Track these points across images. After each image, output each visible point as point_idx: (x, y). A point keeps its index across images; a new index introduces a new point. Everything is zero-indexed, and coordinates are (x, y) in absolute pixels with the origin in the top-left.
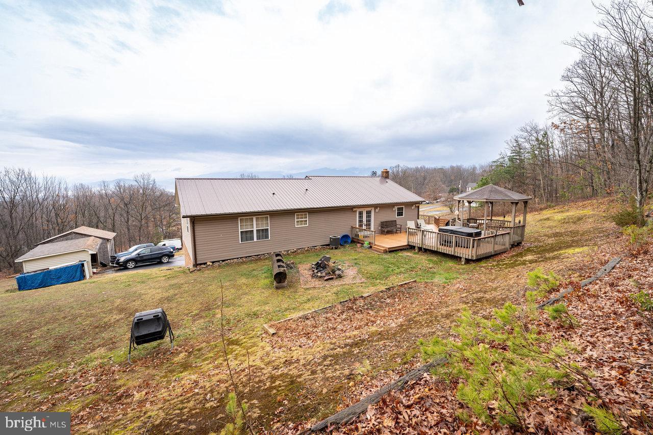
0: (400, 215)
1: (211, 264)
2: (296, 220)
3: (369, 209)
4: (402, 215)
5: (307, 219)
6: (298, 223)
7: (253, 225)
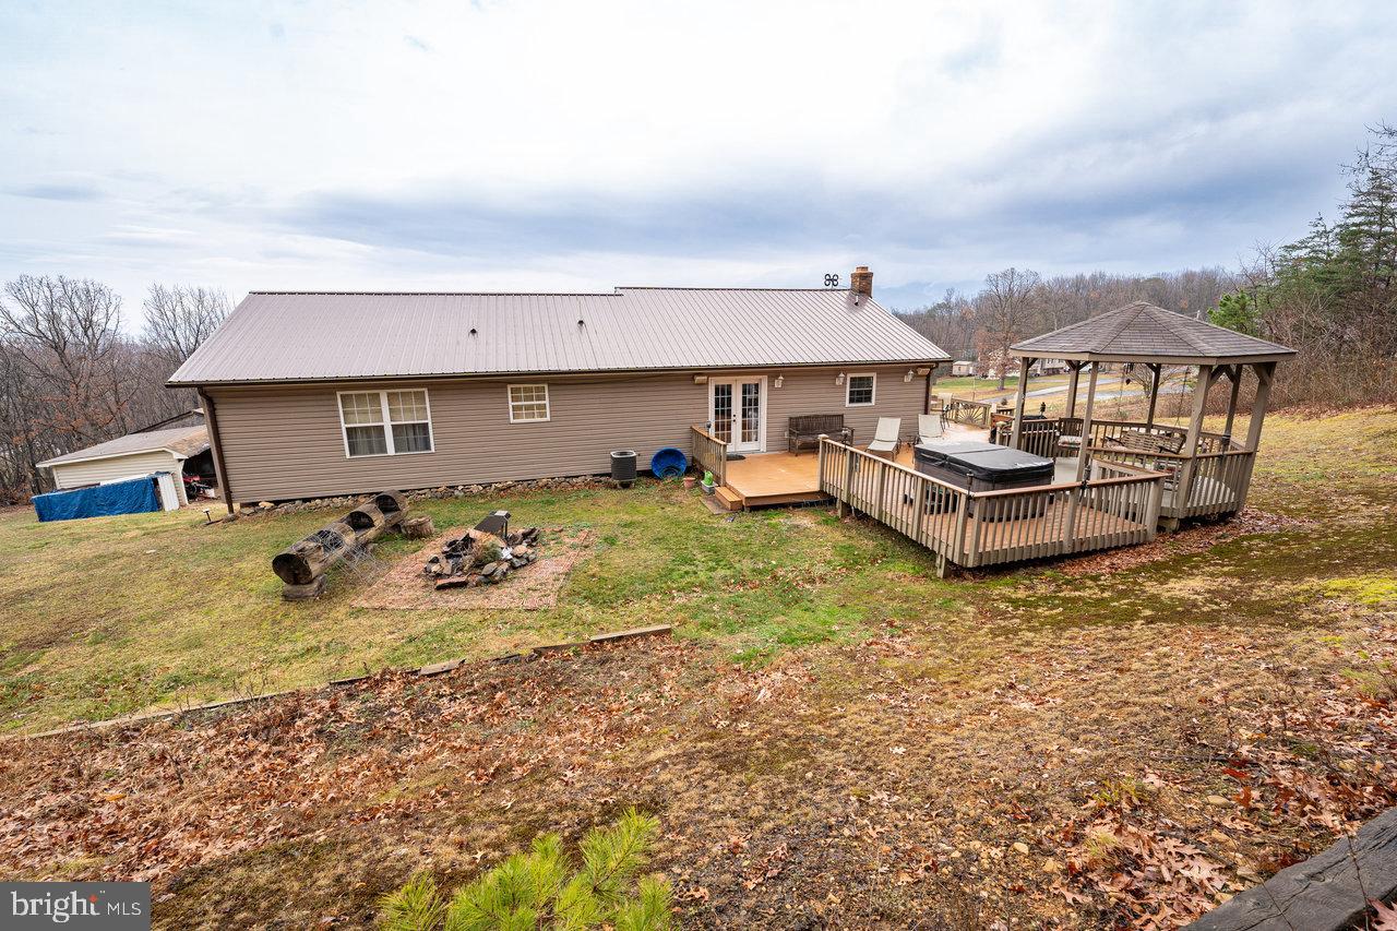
0: (859, 401)
1: (269, 505)
2: (511, 404)
3: (751, 380)
4: (869, 400)
5: (547, 402)
6: (516, 412)
7: (380, 411)
